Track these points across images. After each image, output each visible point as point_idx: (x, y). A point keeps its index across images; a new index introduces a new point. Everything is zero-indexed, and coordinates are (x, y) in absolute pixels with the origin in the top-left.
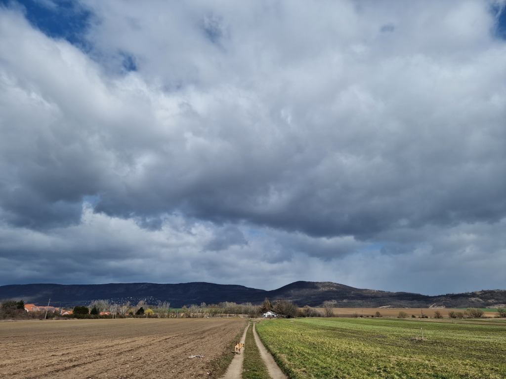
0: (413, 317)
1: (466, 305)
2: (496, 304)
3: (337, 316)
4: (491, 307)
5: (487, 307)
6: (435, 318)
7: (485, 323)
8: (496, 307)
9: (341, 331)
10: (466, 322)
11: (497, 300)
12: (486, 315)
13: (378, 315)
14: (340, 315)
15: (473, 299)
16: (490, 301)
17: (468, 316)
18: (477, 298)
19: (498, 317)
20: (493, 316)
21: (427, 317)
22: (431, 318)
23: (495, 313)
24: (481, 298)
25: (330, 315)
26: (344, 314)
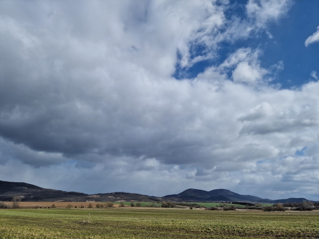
0: (76, 207)
1: (106, 200)
2: (120, 199)
3: (22, 208)
4: (117, 201)
5: (115, 201)
6: (88, 208)
7: (115, 210)
8: (119, 201)
9: (23, 219)
10: (105, 210)
11: (121, 197)
12: (114, 206)
13: (53, 206)
14: (24, 207)
15: (110, 197)
16: (118, 198)
17: (105, 206)
18: (112, 197)
19: (120, 207)
20: (117, 206)
21: (83, 207)
22: (86, 208)
23: (119, 204)
24: (114, 196)
25: (15, 207)
26: (28, 206)
